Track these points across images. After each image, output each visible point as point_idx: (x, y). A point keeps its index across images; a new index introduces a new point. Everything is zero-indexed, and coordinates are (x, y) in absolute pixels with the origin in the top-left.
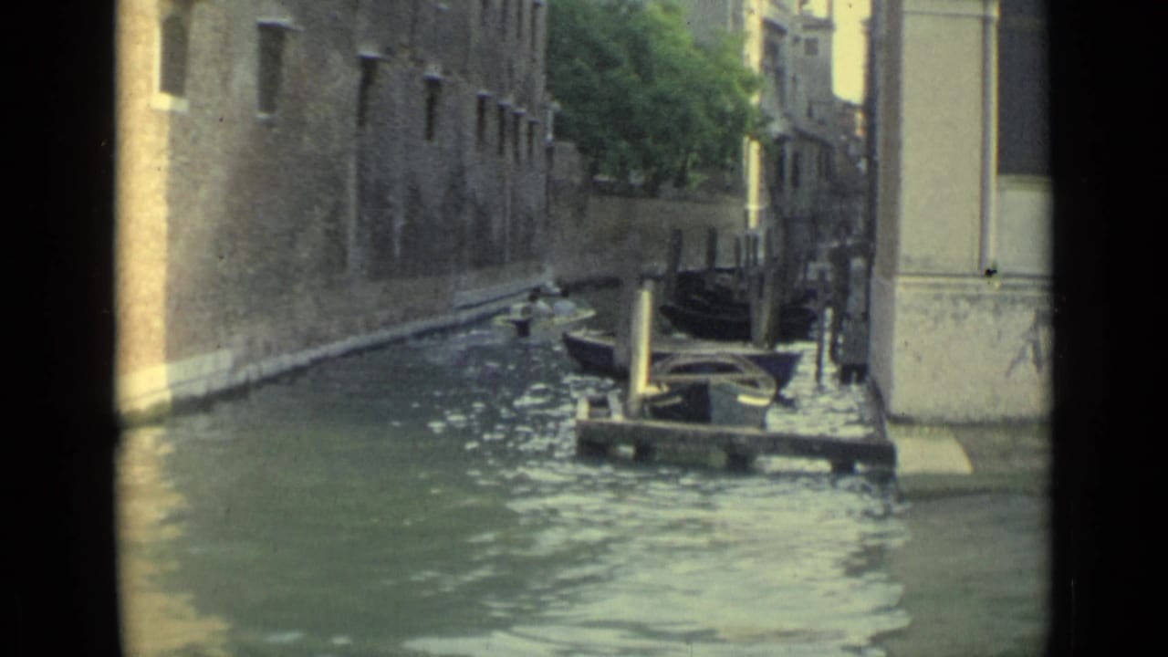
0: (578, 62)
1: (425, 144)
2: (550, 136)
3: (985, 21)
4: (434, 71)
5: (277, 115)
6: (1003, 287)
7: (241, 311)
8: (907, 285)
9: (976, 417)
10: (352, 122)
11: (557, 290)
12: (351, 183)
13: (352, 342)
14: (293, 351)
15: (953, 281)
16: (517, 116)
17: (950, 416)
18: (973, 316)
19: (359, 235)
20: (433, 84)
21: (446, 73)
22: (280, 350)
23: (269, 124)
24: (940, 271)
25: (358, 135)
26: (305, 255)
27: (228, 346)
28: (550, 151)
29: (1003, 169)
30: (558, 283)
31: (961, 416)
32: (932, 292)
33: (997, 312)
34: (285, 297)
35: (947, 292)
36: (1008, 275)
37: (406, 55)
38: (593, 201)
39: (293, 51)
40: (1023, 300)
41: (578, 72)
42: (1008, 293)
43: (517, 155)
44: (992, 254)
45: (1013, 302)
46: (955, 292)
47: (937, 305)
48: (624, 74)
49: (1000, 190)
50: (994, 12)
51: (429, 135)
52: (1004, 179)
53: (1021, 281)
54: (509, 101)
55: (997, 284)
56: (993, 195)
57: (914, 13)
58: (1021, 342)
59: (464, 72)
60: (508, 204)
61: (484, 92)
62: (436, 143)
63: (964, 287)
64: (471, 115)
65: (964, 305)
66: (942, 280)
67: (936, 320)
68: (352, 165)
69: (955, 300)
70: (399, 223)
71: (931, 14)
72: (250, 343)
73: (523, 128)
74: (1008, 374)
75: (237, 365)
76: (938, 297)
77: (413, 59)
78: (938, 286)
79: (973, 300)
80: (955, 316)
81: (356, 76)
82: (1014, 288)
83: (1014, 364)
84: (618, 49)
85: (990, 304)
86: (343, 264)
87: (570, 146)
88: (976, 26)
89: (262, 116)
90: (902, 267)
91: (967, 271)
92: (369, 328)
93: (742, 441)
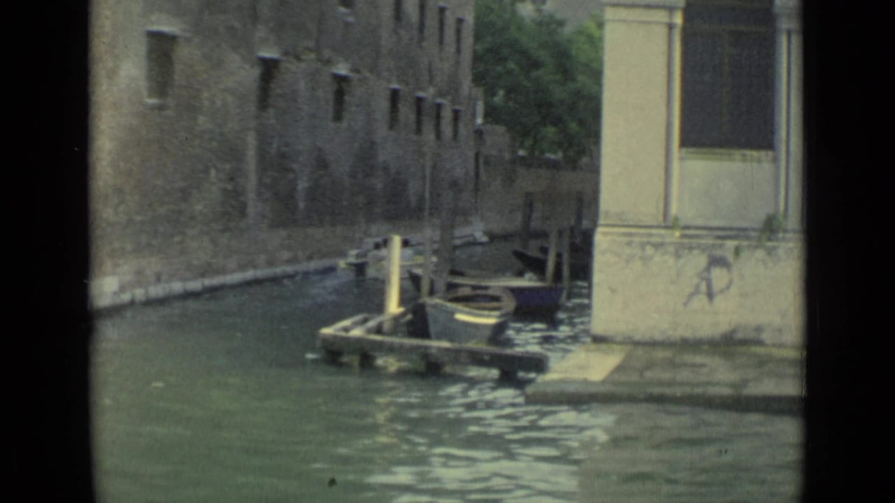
0: (511, 65)
1: (332, 125)
2: (479, 121)
3: (671, 27)
4: (342, 69)
5: (170, 101)
6: (683, 236)
7: (129, 247)
8: (605, 234)
9: (658, 337)
10: (252, 108)
11: (485, 239)
12: (251, 154)
13: (250, 274)
14: (183, 279)
15: (642, 231)
16: (439, 106)
17: (638, 337)
18: (657, 259)
19: (259, 194)
20: (341, 80)
21: (356, 70)
22: (172, 277)
23: (161, 108)
24: (631, 223)
25: (257, 117)
26: (199, 207)
27: (114, 274)
28: (479, 133)
29: (684, 143)
30: (486, 233)
31: (647, 337)
32: (627, 239)
33: (678, 256)
34: (177, 239)
35: (637, 239)
36: (687, 227)
37: (313, 56)
38: (521, 171)
39: (185, 54)
40: (699, 246)
41: (509, 72)
42: (686, 241)
43: (438, 135)
44: (674, 209)
45: (691, 248)
46: (645, 239)
47: (628, 251)
48: (546, 75)
49: (682, 159)
50: (678, 19)
51: (338, 117)
52: (684, 150)
53: (698, 232)
54: (428, 93)
55: (677, 234)
56: (676, 165)
57: (614, 21)
58: (696, 281)
59: (373, 69)
60: (428, 172)
61: (395, 86)
62: (345, 124)
63: (650, 235)
64: (383, 104)
65: (649, 250)
66: (633, 230)
67: (627, 261)
68: (251, 140)
69: (643, 246)
70: (302, 185)
71: (624, 21)
72: (139, 273)
73: (447, 114)
74: (685, 304)
75: (122, 289)
76: (629, 244)
77: (319, 60)
78: (630, 235)
79: (657, 246)
80: (642, 258)
81: (256, 72)
82: (691, 237)
83: (691, 295)
84: (543, 55)
85: (671, 249)
86: (243, 213)
87: (501, 129)
88: (663, 31)
89: (152, 101)
90: (601, 221)
91: (655, 223)
92: (271, 263)
93: (434, 351)
